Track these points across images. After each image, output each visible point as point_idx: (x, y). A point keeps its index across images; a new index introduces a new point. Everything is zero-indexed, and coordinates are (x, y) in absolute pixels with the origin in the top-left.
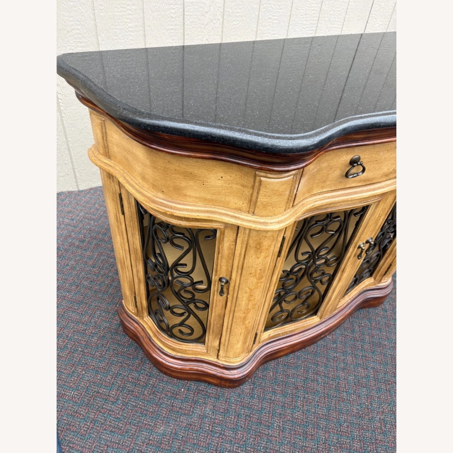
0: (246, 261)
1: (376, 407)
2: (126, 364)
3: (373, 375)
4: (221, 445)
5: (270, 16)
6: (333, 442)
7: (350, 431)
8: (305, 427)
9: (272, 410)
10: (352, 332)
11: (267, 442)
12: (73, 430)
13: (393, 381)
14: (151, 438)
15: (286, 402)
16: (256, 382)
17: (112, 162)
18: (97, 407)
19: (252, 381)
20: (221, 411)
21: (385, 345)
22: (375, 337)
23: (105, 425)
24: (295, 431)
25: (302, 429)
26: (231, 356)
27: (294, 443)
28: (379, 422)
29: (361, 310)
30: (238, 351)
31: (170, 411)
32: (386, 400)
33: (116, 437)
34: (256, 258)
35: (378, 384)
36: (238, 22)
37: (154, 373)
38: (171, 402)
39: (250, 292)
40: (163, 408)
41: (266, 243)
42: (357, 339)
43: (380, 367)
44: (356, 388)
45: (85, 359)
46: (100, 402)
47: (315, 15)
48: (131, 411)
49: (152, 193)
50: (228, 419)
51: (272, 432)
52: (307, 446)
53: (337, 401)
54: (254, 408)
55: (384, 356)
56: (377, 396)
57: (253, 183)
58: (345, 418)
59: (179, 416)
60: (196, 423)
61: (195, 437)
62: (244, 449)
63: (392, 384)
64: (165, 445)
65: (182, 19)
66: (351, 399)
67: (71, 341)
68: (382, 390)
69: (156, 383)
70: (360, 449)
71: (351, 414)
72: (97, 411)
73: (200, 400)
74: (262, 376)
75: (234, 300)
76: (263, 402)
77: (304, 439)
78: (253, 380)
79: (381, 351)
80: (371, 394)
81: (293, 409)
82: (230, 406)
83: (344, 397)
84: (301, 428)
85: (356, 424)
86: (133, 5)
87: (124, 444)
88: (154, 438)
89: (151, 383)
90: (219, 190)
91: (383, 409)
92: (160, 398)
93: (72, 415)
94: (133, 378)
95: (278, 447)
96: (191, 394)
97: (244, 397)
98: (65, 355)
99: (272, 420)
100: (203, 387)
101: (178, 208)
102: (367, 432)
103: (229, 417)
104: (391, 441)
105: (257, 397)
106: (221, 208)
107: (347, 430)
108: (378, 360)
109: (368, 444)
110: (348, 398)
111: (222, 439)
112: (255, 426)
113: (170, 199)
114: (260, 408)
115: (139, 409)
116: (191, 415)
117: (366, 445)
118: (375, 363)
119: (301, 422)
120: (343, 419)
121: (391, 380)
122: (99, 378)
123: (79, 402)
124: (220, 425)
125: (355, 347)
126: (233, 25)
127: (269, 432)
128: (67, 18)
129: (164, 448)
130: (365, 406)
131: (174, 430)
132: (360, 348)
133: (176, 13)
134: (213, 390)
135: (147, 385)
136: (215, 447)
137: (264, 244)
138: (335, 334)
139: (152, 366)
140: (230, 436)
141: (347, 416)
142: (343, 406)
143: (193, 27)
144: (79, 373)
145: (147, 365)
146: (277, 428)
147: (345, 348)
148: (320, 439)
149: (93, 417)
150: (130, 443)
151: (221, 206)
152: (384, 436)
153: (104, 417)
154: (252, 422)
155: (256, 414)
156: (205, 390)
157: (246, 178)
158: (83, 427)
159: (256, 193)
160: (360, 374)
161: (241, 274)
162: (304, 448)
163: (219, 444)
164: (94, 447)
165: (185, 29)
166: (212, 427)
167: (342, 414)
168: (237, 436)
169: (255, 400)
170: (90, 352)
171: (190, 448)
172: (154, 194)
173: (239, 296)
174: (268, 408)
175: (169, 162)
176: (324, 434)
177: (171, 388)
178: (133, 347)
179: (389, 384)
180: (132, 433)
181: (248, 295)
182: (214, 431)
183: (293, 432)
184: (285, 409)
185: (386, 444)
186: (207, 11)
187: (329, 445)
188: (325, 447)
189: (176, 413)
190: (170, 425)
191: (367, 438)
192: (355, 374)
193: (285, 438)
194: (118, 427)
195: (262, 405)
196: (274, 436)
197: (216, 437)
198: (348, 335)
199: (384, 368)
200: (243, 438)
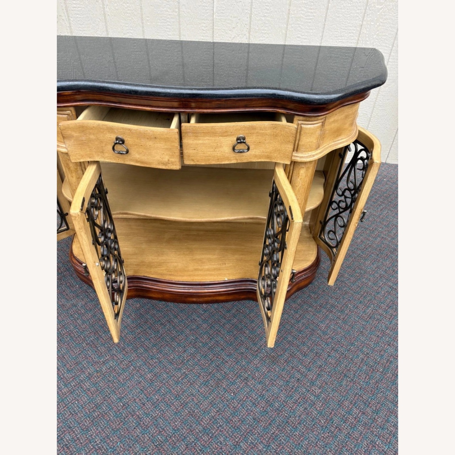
1: (190, 364)
3: (211, 345)
6: (136, 365)
8: (128, 346)
10: (227, 311)
11: (95, 339)
13: (223, 357)
15: (130, 326)
20: (87, 308)
21: (245, 332)
22: (243, 323)
24: (119, 344)
27: (111, 350)
28: (182, 374)
29: (251, 301)
31: (60, 293)
32: (203, 365)
35: (208, 352)
37: (72, 270)
38: (65, 289)
42: (225, 317)
43: (223, 344)
44: (189, 345)
50: (86, 314)
52: (117, 356)
53: (165, 345)
55: (235, 338)
56: (199, 359)
58: (159, 357)
59: (63, 298)
60: (68, 306)
61: (59, 313)
62: (79, 335)
63: (220, 358)
66: (177, 349)
68: (207, 357)
70: (149, 380)
71: (167, 357)
73: (81, 296)
74: (131, 304)
77: (119, 351)
79: (236, 334)
80: (195, 355)
81: (130, 331)
82: (95, 308)
83: (173, 345)
84: (124, 344)
85: (163, 365)
89: (65, 274)
91: (194, 369)
92: (62, 284)
95: (99, 345)
96: (80, 290)
102: (166, 374)
103: (88, 314)
104: (177, 390)
107: (153, 364)
108: (227, 338)
109: (159, 381)
111: (72, 322)
112: (97, 327)
116: (69, 301)
117: (156, 381)
118: (222, 339)
119: (128, 342)
120: (158, 356)
124: (79, 315)
125: (218, 321)
127: (102, 335)
130: (182, 359)
132: (222, 324)
135: (61, 273)
138: (211, 306)
140: (78, 324)
141: (162, 357)
142: (166, 349)
147: (209, 318)
148: (129, 358)
152: (175, 384)
154: (98, 324)
160: (201, 339)
162: (114, 356)
166: (74, 313)
167: (160, 353)
168: (83, 326)
176: (135, 356)
177: (72, 282)
179: (217, 357)
182: (72, 316)
184: (125, 328)
185: (171, 389)
187: (132, 364)
188: (128, 364)
189: (62, 296)
191: (162, 377)
192: (197, 337)
196: (103, 339)
197: (70, 319)
198: (221, 312)
199: (226, 346)
200: (84, 328)
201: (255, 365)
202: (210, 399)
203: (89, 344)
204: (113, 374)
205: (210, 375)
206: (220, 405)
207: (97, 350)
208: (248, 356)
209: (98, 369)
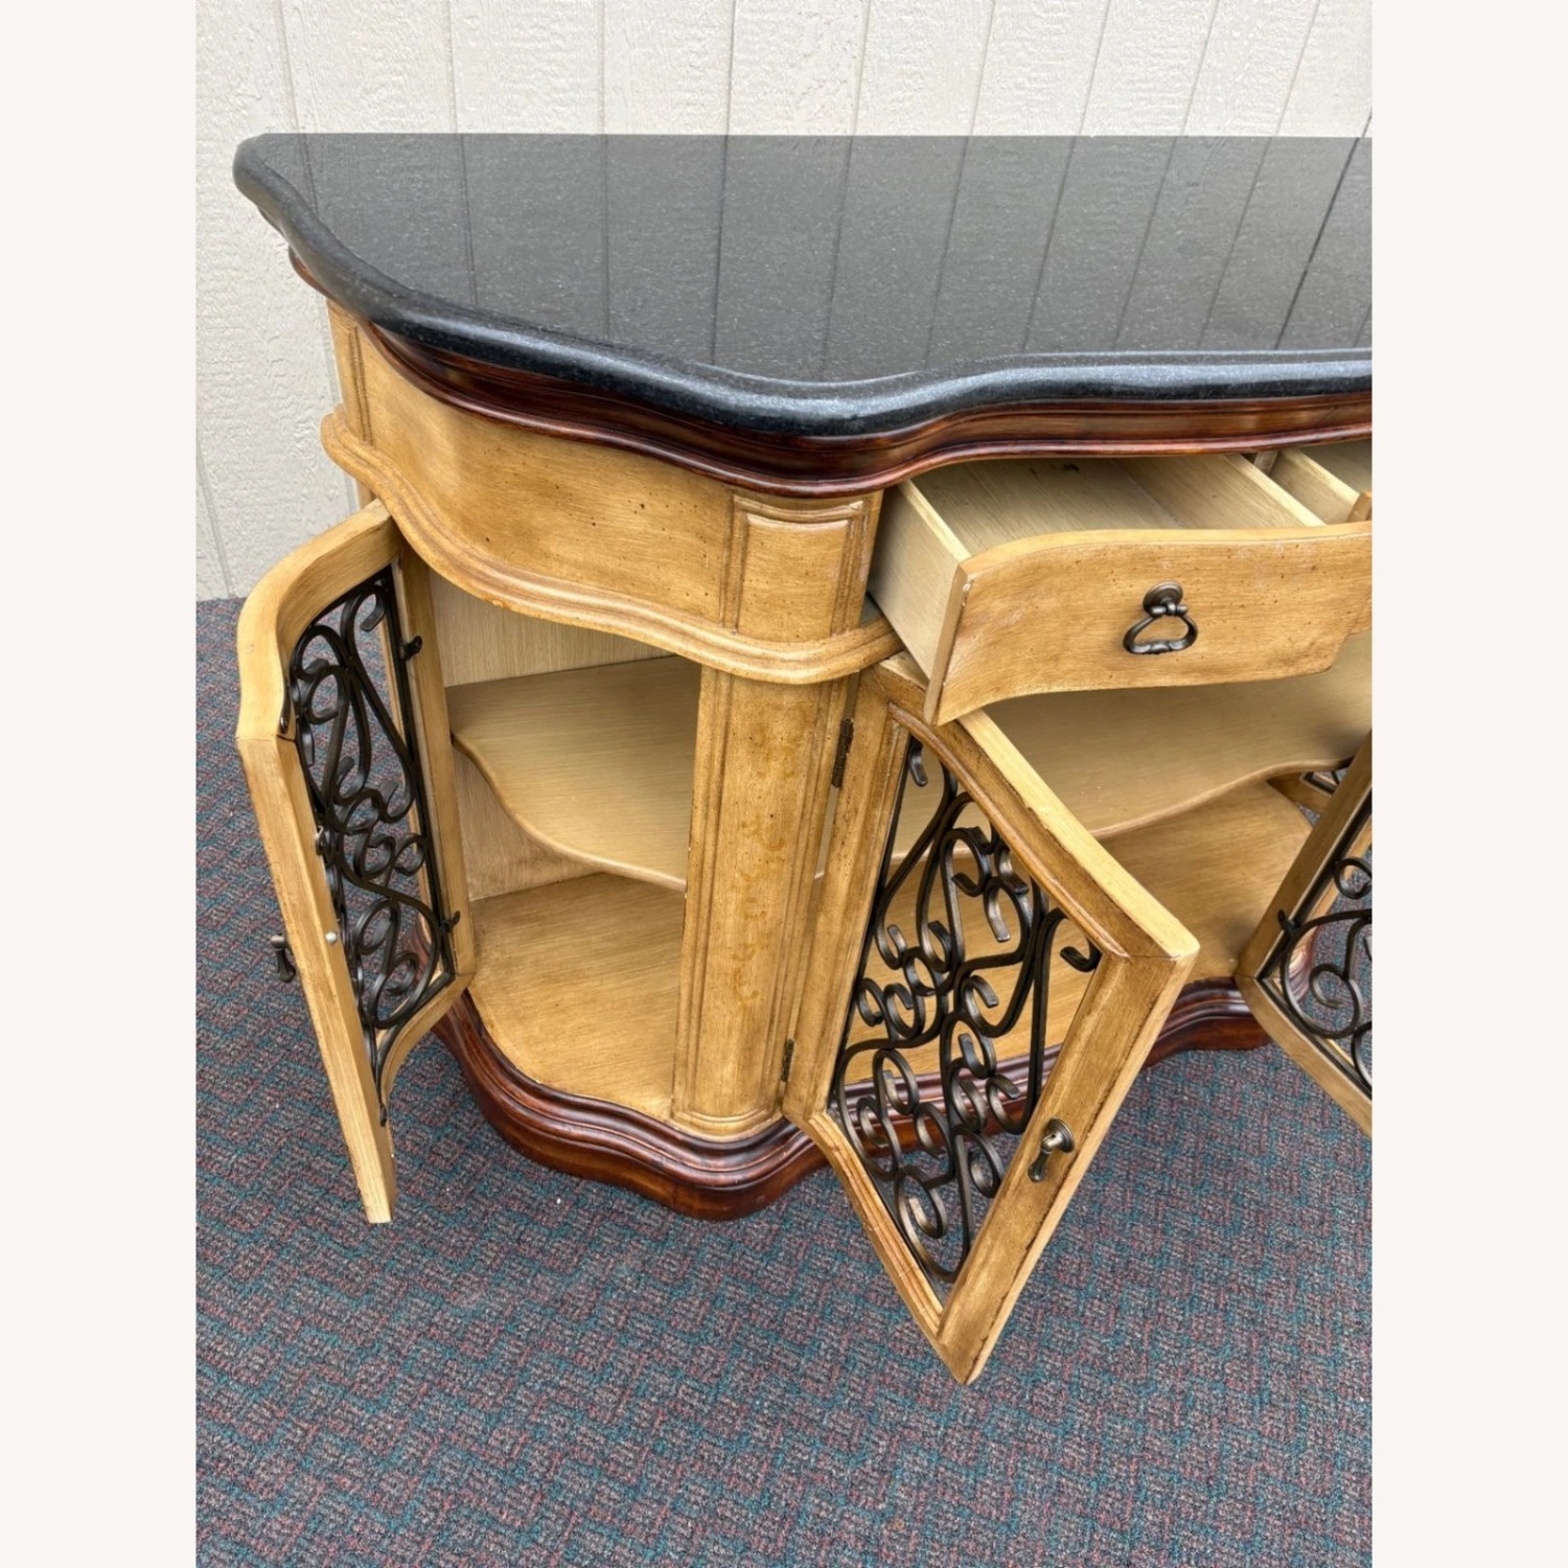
0: (727, 782)
1: (1169, 1352)
2: (404, 1100)
3: (1180, 1253)
4: (642, 1374)
5: (1020, 80)
6: (999, 1431)
7: (1064, 1408)
8: (919, 1368)
9: (824, 1304)
10: (1145, 1115)
11: (786, 1390)
12: (215, 1260)
13: (1246, 1282)
14: (436, 1319)
15: (874, 1287)
16: (792, 1215)
17: (379, 454)
18: (296, 1207)
19: (779, 1209)
20: (664, 1279)
21: (1246, 1169)
22: (1219, 1140)
23: (309, 1262)
24: (882, 1374)
25: (906, 1373)
26: (707, 1107)
27: (872, 1410)
28: (1169, 1398)
29: (1190, 1053)
30: (726, 1090)
31: (508, 1253)
32: (1209, 1335)
33: (334, 1302)
34: (754, 774)
35: (1191, 1283)
36: (908, 94)
37: (484, 1139)
38: (516, 1228)
39: (749, 887)
40: (491, 1241)
41: (781, 729)
42: (1153, 1139)
43: (1212, 1235)
44: (1115, 1282)
45: (289, 1069)
46: (310, 1194)
47: (1178, 85)
48: (392, 1235)
49: (462, 545)
50: (679, 1304)
51: (810, 1364)
52: (912, 1425)
53: (1040, 1311)
54: (769, 1286)
55: (1233, 1201)
56: (1180, 1318)
57: (728, 531)
58: (1054, 1366)
59: (533, 1272)
60: (580, 1299)
61: (569, 1340)
62: (711, 1399)
63: (1240, 1291)
64: (472, 1346)
65: (723, 74)
66: (1088, 1313)
67: (259, 1013)
68: (1199, 1304)
69: (484, 1170)
70: (1084, 1468)
71: (1079, 1357)
72: (294, 1219)
73: (605, 1239)
74: (814, 1202)
75: (705, 911)
76: (802, 1276)
77: (905, 1403)
78: (784, 1207)
79: (1226, 1185)
80: (1160, 1310)
81: (889, 1309)
82: (695, 1269)
83: (1067, 1304)
84: (905, 1369)
85: (1088, 1390)
86: (570, 20)
87: (352, 1321)
88: (447, 1321)
89: (468, 1166)
90: (639, 545)
91: (1192, 1361)
92: (486, 1213)
93: (218, 1220)
94: (418, 1144)
95: (818, 1410)
96: (583, 1216)
97: (744, 1253)
98: (234, 1049)
99: (818, 1329)
100: (624, 1202)
101: (524, 591)
102: (1119, 1420)
103: (684, 1301)
104: (1194, 1463)
105: (784, 1257)
106: (646, 602)
107: (1055, 1404)
108: (1209, 1212)
109: (1115, 1456)
110: (1081, 1308)
111: (648, 1359)
112: (758, 1340)
113: (505, 564)
114: (786, 1290)
115: (418, 1233)
116: (571, 1275)
117: (1108, 1462)
118: (1198, 1220)
119: (908, 1352)
120: (1048, 1366)
121: (1240, 1280)
122: (318, 1128)
123: (248, 1186)
124: (651, 1317)
125: (1140, 1161)
126: (893, 101)
127: (799, 1363)
128: (364, 49)
129: (469, 1353)
130: (1131, 1341)
131: (510, 1308)
132: (1159, 1165)
133: (706, 53)
134: (653, 1216)
135: (454, 1169)
136: (623, 1377)
137: (775, 732)
139: (482, 1118)
140: (675, 1355)
141: (1062, 1362)
142: (1057, 1328)
143: (759, 101)
144: (263, 1105)
145: (468, 1115)
146: (828, 1357)
147: (1106, 1158)
148: (957, 1413)
149: (277, 1233)
150: (370, 1322)
151: (648, 598)
152: (1175, 1442)
153: (312, 1238)
154: (754, 1326)
155: (771, 1305)
156: (626, 1212)
157: (709, 512)
158: (245, 1257)
159: (739, 561)
160: (1136, 1244)
161: (718, 824)
162: (900, 1429)
163: (638, 1371)
164: (265, 1318)
165: (732, 106)
166: (628, 1317)
167: (1047, 1352)
168: (699, 1356)
169: (777, 1265)
170: (306, 1052)
171: (548, 1367)
172: (467, 546)
173: (716, 897)
174: (813, 1296)
175: (498, 450)
176: (973, 1398)
177: (525, 1189)
178: (434, 1058)
179: (1230, 1290)
180: (384, 1297)
181: (740, 896)
182: (628, 1332)
183: (874, 1377)
184: (867, 1305)
185: (1173, 1466)
186: (808, 52)
187: (983, 1434)
188: (971, 1438)
189: (524, 1262)
190: (502, 1291)
191: (1114, 1437)
192: (1119, 1241)
193: (845, 1390)
194: (346, 1272)
195: (794, 1284)
196: (812, 1378)
197: (632, 1350)
198: (1126, 1124)
199: (1225, 1239)
200: (714, 1365)
201: (1352, 1271)
202: (1313, 1446)
203: (776, 1420)
204: (947, 1498)
205: (1252, 1362)
206: (1352, 1452)
207: (824, 1434)
208: (1311, 1248)
209: (880, 1506)
